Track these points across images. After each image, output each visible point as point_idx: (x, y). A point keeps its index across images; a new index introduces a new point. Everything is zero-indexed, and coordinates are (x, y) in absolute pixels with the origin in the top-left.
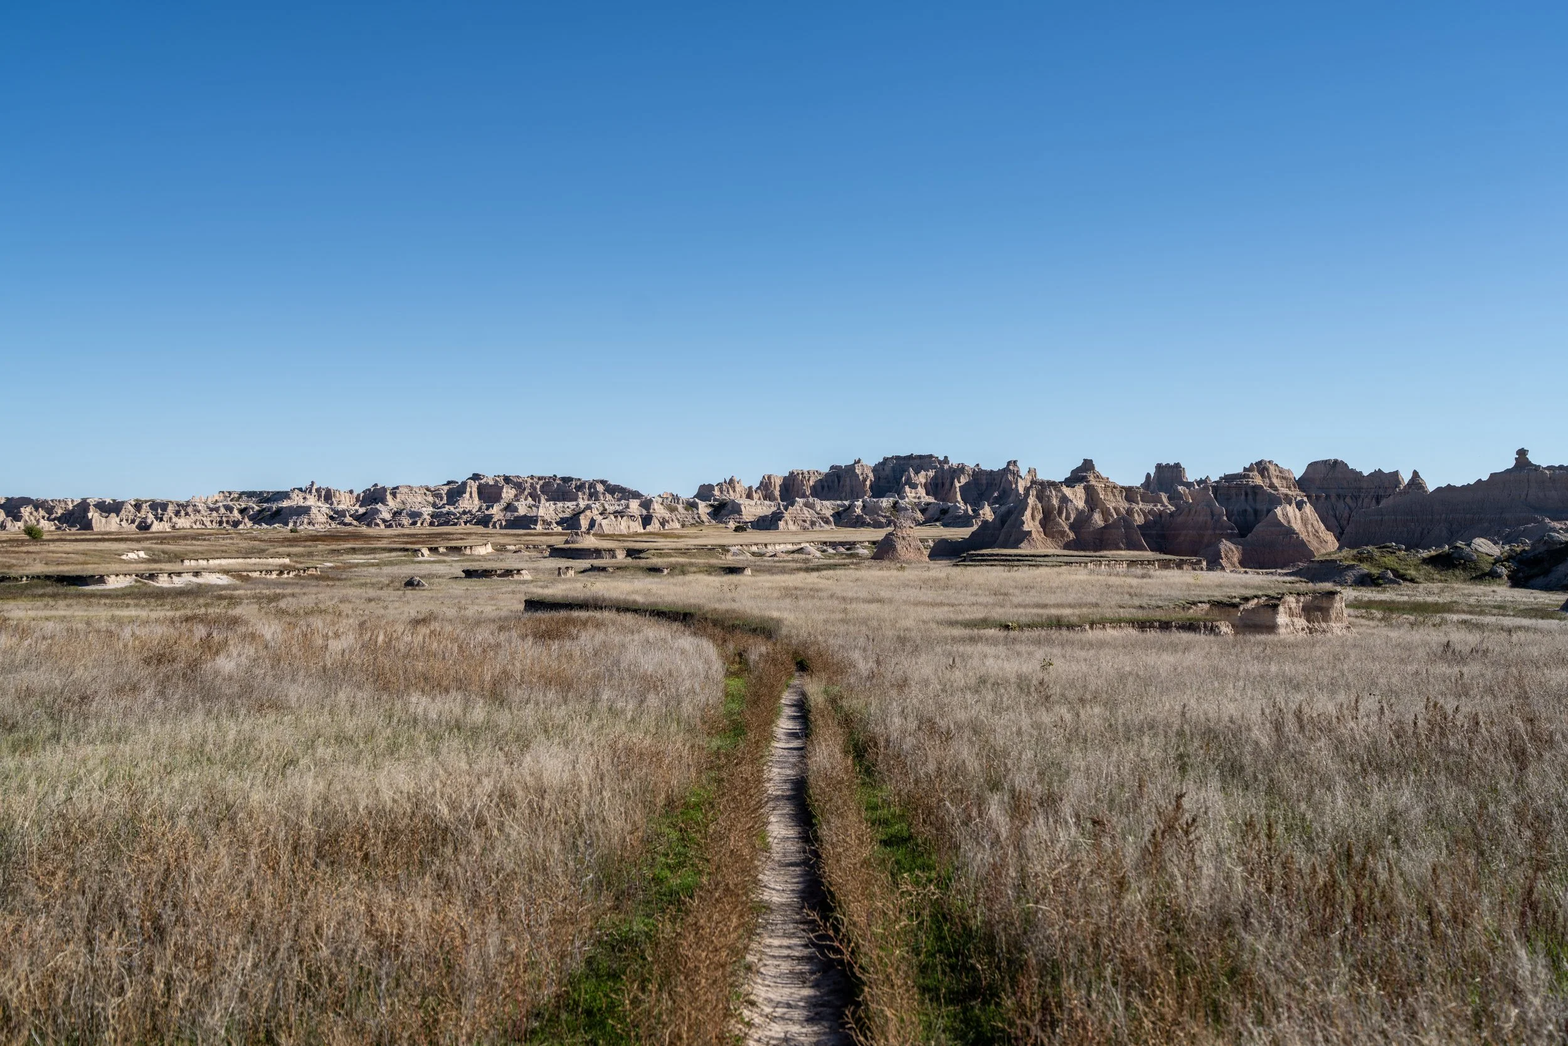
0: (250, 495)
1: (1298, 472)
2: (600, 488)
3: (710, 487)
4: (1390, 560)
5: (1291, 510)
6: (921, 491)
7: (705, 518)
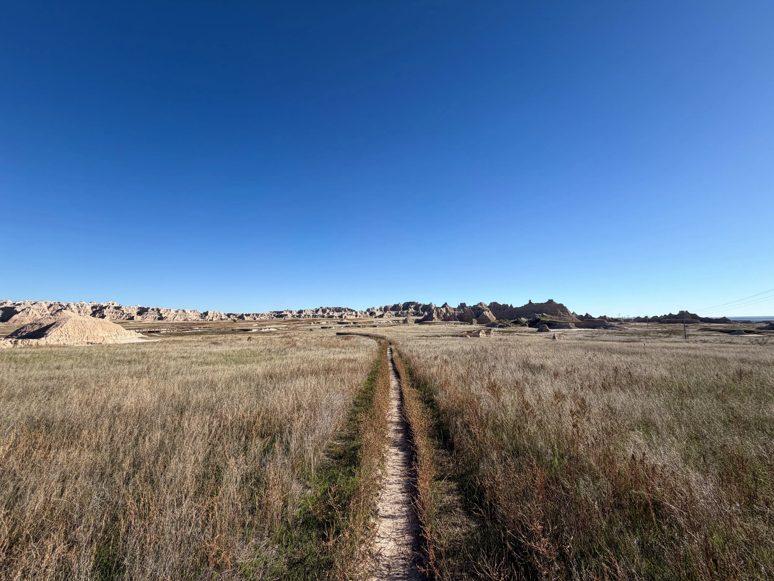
0: (275, 312)
1: (488, 305)
2: (347, 309)
3: (369, 309)
4: (505, 322)
5: (487, 312)
6: (413, 309)
7: (368, 315)
